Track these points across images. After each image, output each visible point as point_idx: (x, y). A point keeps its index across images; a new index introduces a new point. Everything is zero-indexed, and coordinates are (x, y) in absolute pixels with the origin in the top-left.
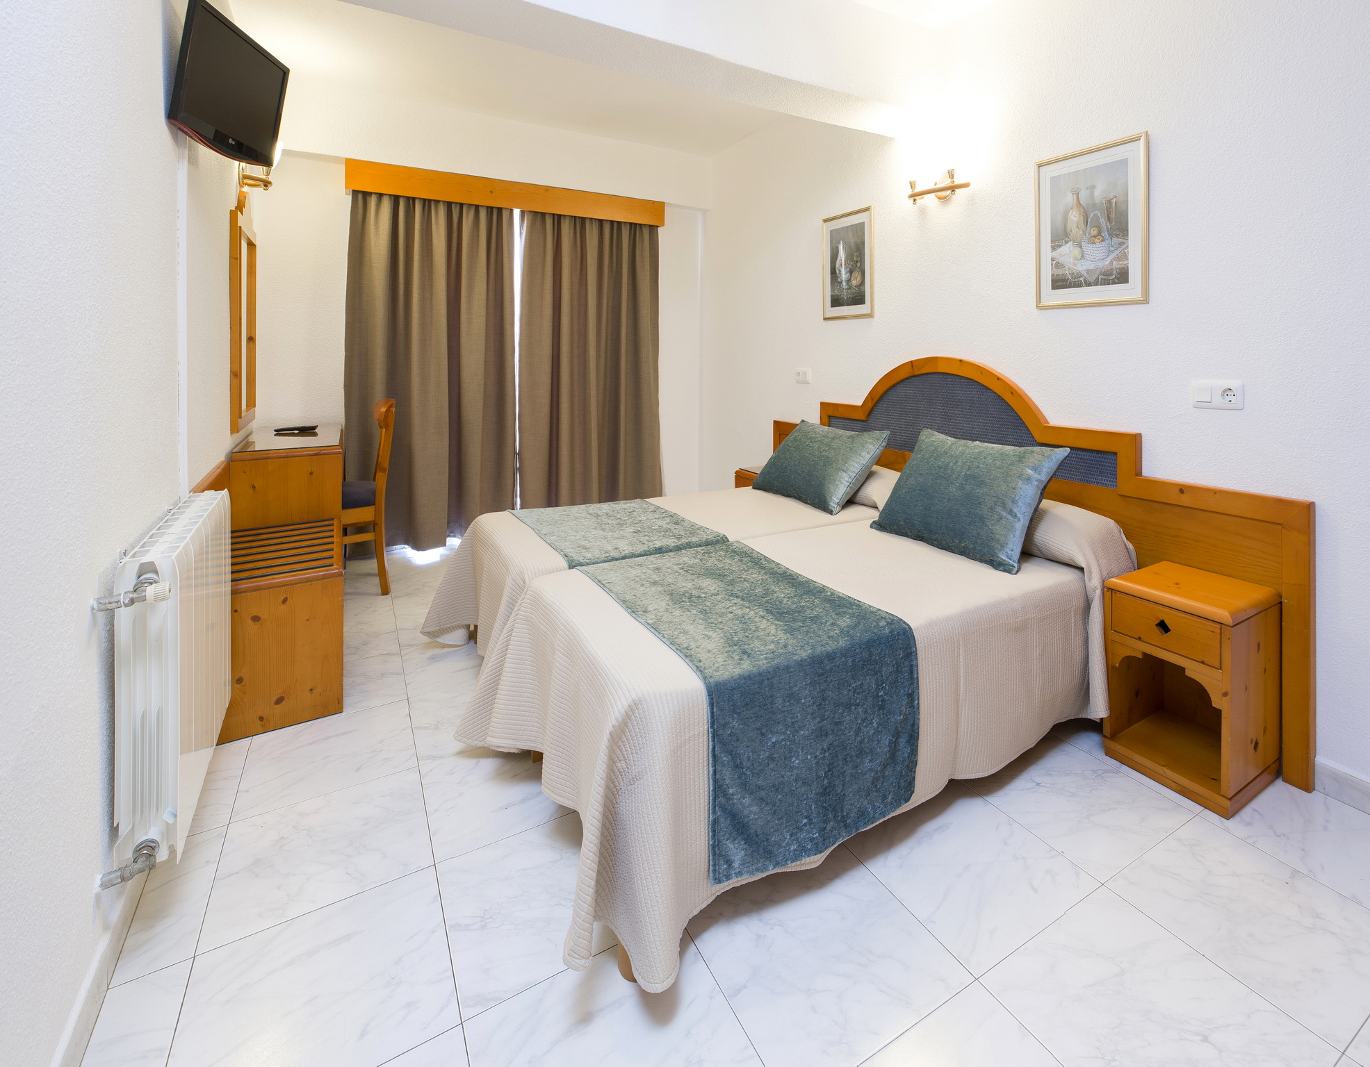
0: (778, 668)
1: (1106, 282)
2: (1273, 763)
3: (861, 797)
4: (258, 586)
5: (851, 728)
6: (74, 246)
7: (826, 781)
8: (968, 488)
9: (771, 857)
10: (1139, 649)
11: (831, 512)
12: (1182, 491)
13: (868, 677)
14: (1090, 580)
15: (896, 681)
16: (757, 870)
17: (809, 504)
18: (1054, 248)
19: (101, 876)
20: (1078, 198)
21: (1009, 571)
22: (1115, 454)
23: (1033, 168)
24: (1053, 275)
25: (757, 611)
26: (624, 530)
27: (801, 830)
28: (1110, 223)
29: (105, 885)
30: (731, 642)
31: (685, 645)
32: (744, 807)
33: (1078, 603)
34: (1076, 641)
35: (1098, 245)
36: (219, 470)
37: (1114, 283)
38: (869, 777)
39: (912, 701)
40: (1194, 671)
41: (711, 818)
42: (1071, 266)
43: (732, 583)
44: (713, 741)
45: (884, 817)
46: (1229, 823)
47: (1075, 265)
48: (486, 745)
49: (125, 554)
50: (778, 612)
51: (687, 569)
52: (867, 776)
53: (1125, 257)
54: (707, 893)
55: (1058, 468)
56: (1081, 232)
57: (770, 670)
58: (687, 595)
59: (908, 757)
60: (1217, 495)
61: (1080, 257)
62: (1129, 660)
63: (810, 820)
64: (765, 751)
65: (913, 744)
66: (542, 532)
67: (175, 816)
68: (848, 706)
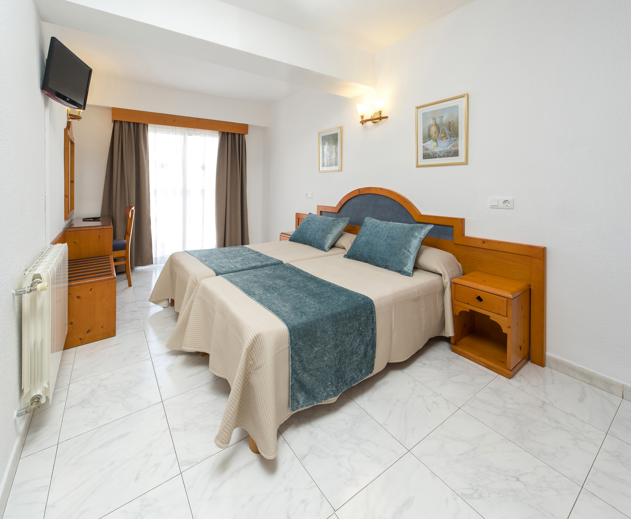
0: (318, 319)
1: (448, 156)
2: (527, 355)
3: (352, 372)
4: (79, 283)
5: (348, 344)
6: (5, 143)
7: (338, 366)
8: (389, 241)
9: (315, 399)
10: (467, 308)
11: (325, 251)
12: (484, 242)
13: (355, 322)
14: (445, 279)
15: (366, 323)
16: (310, 405)
17: (315, 247)
18: (424, 142)
19: (17, 411)
20: (435, 122)
21: (409, 276)
22: (453, 227)
23: (414, 109)
24: (423, 153)
25: (304, 294)
26: (237, 259)
27: (328, 387)
28: (450, 131)
29: (18, 415)
30: (295, 309)
31: (275, 310)
32: (304, 378)
33: (440, 289)
34: (439, 304)
35: (444, 141)
36: (61, 235)
37: (452, 156)
38: (356, 363)
39: (373, 331)
40: (494, 317)
41: (291, 384)
42: (432, 149)
43: (289, 281)
44: (292, 351)
45: (362, 379)
46: (511, 381)
47: (434, 149)
48: (181, 350)
49: (26, 270)
50: (313, 295)
51: (269, 276)
52: (355, 363)
53: (457, 146)
54: (287, 414)
55: (428, 233)
56: (437, 135)
57: (315, 320)
58: (271, 287)
59: (372, 355)
60: (500, 244)
61: (436, 146)
62: (462, 313)
63: (332, 383)
64: (313, 354)
65: (374, 349)
66: (202, 260)
67: (49, 384)
68: (347, 334)
